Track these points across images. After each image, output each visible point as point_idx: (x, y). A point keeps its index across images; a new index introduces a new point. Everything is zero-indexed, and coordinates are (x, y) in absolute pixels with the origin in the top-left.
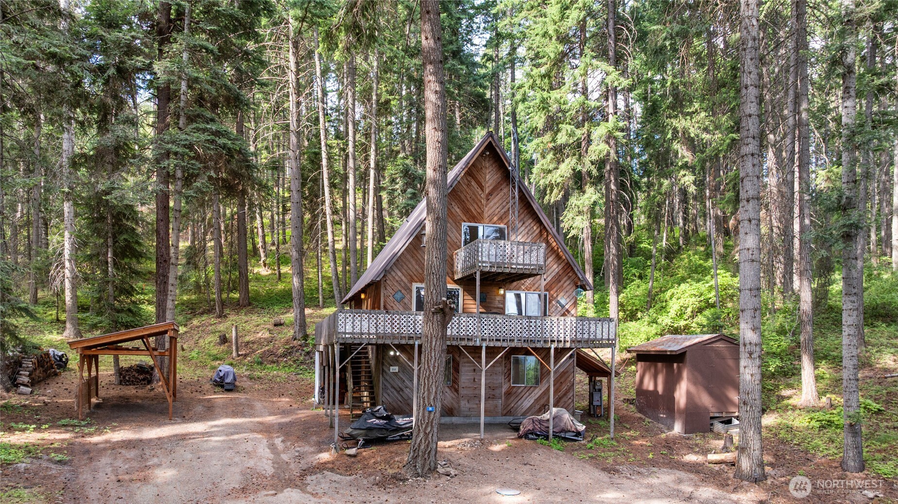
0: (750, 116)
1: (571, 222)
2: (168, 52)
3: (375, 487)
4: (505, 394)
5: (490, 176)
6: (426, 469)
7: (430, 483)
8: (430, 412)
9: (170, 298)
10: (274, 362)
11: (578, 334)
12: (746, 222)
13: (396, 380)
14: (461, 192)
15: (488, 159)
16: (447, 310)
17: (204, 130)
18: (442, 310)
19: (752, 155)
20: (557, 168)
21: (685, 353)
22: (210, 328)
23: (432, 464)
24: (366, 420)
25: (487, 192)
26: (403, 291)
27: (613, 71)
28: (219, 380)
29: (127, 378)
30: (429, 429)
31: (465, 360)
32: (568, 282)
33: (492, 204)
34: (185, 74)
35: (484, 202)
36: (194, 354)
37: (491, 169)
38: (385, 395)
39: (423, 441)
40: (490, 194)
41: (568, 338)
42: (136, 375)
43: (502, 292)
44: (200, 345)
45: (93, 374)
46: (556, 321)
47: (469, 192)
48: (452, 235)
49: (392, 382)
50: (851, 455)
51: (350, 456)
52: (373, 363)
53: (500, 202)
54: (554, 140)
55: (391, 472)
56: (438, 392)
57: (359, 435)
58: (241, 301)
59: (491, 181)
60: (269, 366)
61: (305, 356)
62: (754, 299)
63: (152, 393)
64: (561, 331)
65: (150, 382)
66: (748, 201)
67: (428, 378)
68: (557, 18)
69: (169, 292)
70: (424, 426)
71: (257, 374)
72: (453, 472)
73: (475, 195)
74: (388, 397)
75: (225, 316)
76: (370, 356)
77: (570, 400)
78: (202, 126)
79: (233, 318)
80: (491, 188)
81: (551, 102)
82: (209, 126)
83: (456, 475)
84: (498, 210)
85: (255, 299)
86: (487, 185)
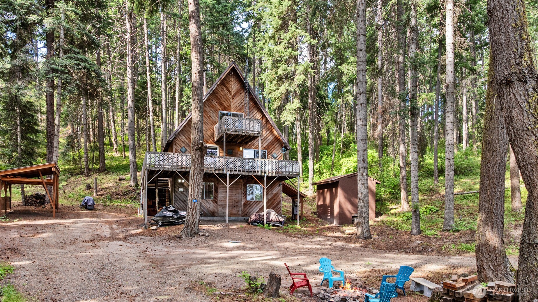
0: (361, 50)
1: (286, 118)
2: (52, 13)
3: (165, 241)
4: (243, 205)
5: (234, 86)
6: (193, 232)
7: (194, 239)
8: (195, 202)
9: (55, 155)
10: (119, 199)
11: (280, 169)
12: (360, 105)
13: (182, 196)
14: (218, 94)
15: (233, 76)
16: (203, 148)
17: (74, 58)
18: (200, 148)
19: (362, 70)
20: (278, 89)
21: (338, 182)
22: (81, 182)
23: (196, 230)
24: (163, 212)
25: (232, 94)
26: (186, 147)
27: (308, 36)
28: (84, 204)
29: (29, 202)
30: (194, 211)
31: (221, 186)
32: (278, 145)
33: (235, 101)
34: (62, 26)
35: (231, 100)
36: (71, 195)
37: (234, 82)
38: (176, 204)
39: (191, 218)
40: (234, 95)
41: (274, 171)
42: (35, 200)
43: (241, 149)
44: (75, 190)
45: (8, 194)
46: (267, 161)
47: (223, 94)
48: (213, 117)
49: (180, 197)
50: (415, 227)
51: (153, 230)
52: (170, 189)
53: (240, 100)
54: (276, 73)
55: (174, 235)
56: (199, 192)
57: (159, 220)
58: (100, 168)
59: (235, 89)
60: (115, 200)
61: (137, 195)
62: (363, 145)
63: (44, 209)
64: (270, 167)
65: (43, 204)
66: (360, 94)
67: (194, 184)
68: (277, 5)
69: (54, 152)
70: (191, 210)
71: (107, 204)
72: (207, 234)
73: (226, 96)
74: (177, 205)
75: (91, 176)
76: (169, 186)
77: (279, 209)
78: (72, 55)
79: (95, 176)
80: (235, 92)
81: (274, 52)
82: (76, 56)
83: (209, 236)
84: (238, 105)
85: (109, 168)
86: (233, 91)
